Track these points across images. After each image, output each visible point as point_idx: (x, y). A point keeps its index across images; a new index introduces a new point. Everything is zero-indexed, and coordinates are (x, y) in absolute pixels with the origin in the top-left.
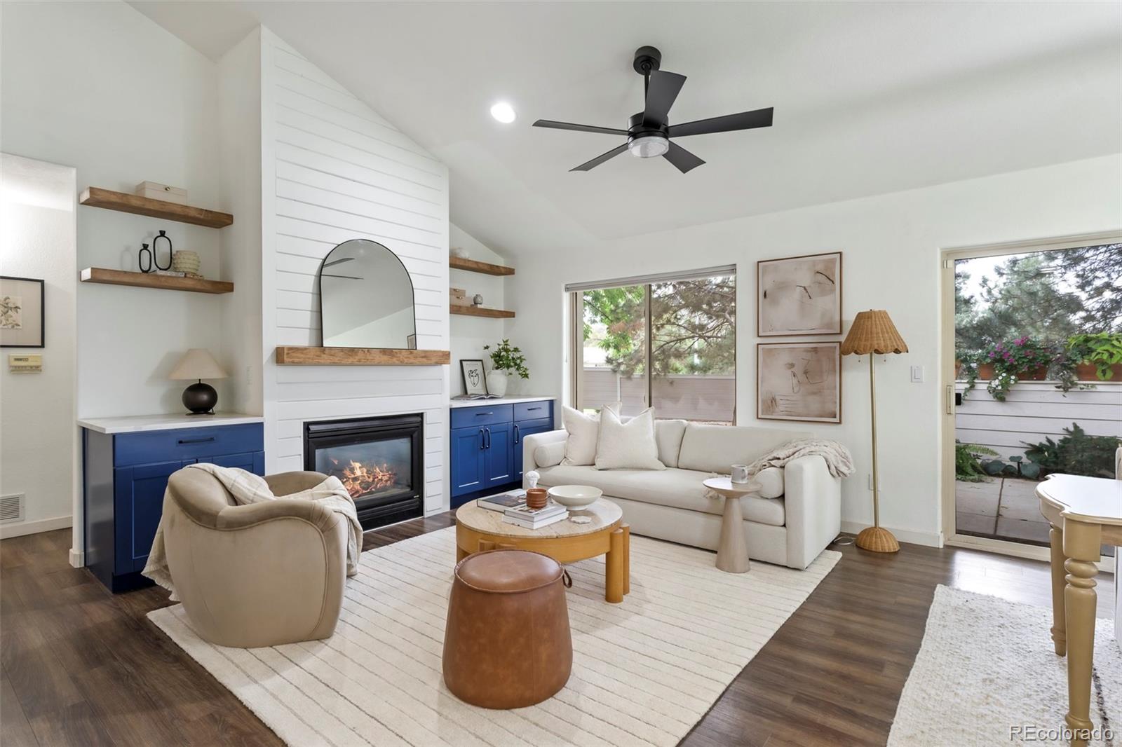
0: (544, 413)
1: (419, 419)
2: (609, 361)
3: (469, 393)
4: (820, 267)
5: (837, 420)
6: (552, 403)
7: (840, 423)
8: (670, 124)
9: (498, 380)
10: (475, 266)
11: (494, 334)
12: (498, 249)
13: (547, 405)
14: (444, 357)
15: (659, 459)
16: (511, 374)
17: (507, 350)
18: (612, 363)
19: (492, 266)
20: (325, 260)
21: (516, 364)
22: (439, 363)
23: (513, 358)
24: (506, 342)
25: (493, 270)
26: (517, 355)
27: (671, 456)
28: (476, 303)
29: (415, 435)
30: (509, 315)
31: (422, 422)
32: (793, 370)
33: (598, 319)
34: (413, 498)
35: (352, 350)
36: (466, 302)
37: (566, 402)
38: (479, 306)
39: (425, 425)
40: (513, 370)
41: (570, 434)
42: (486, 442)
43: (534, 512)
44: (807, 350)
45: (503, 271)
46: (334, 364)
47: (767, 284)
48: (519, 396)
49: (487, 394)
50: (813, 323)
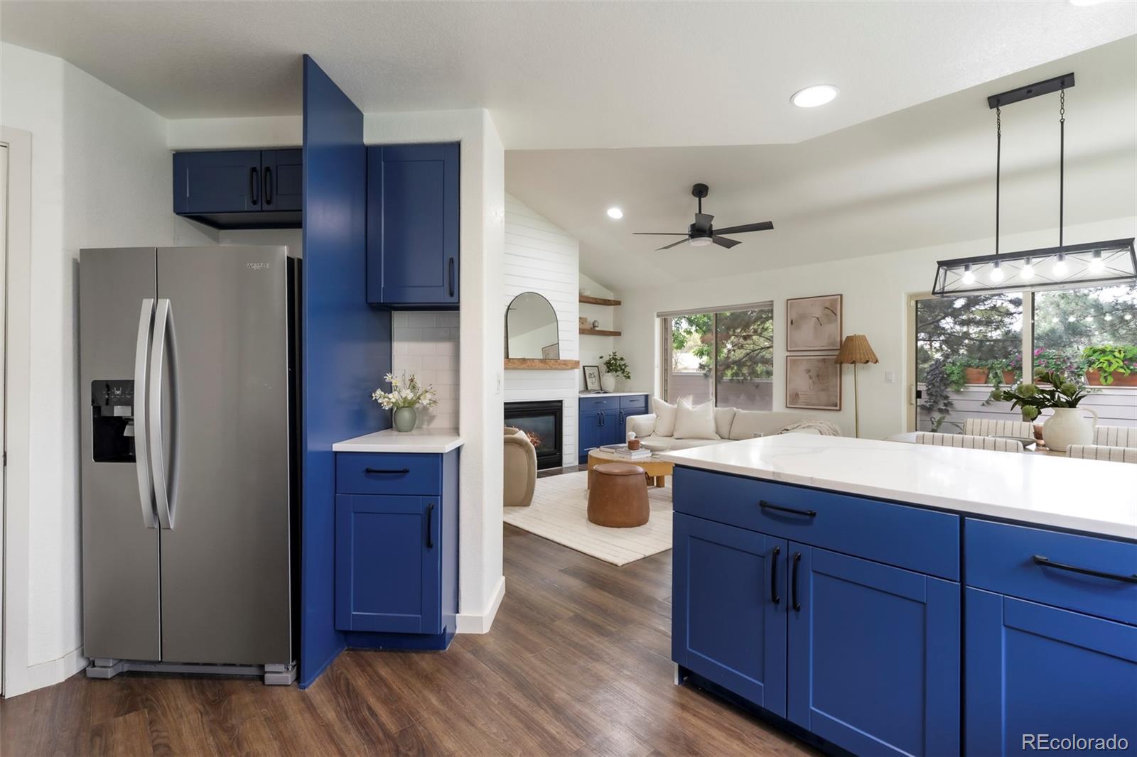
0: (641, 404)
1: (560, 404)
2: (702, 367)
3: (589, 389)
4: (827, 305)
5: (838, 408)
6: (647, 397)
7: (840, 410)
8: (714, 229)
9: (610, 380)
10: (594, 301)
11: (606, 348)
12: (609, 287)
13: (643, 398)
14: (575, 364)
15: (716, 433)
16: (618, 376)
17: (615, 359)
18: (704, 369)
19: (605, 300)
20: (509, 306)
21: (621, 369)
22: (572, 368)
23: (620, 365)
24: (614, 353)
25: (606, 303)
26: (623, 363)
27: (725, 431)
28: (594, 327)
29: (557, 414)
30: (618, 334)
31: (562, 406)
32: (810, 374)
33: (693, 329)
34: (555, 454)
35: (524, 360)
36: (588, 326)
37: (657, 396)
38: (597, 329)
39: (564, 408)
40: (619, 373)
41: (657, 416)
42: (602, 422)
43: (632, 451)
44: (818, 361)
45: (613, 303)
46: (514, 369)
47: (793, 315)
48: (624, 392)
49: (602, 390)
50: (822, 342)
